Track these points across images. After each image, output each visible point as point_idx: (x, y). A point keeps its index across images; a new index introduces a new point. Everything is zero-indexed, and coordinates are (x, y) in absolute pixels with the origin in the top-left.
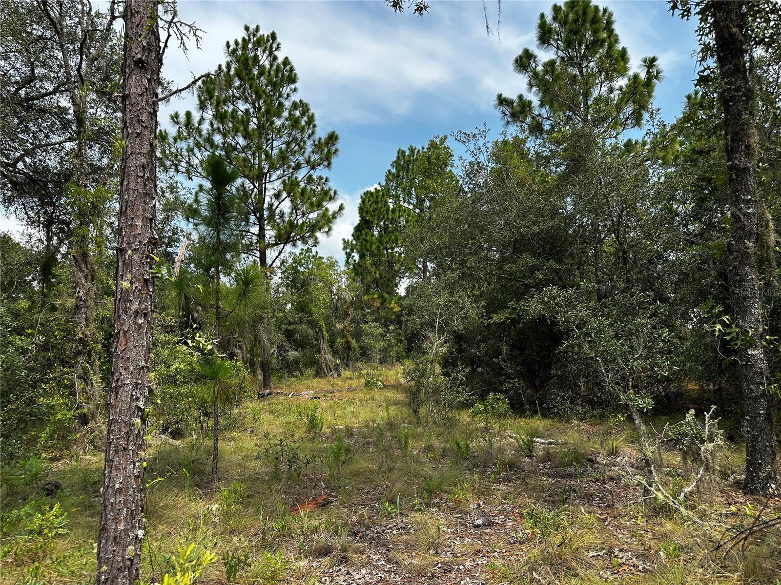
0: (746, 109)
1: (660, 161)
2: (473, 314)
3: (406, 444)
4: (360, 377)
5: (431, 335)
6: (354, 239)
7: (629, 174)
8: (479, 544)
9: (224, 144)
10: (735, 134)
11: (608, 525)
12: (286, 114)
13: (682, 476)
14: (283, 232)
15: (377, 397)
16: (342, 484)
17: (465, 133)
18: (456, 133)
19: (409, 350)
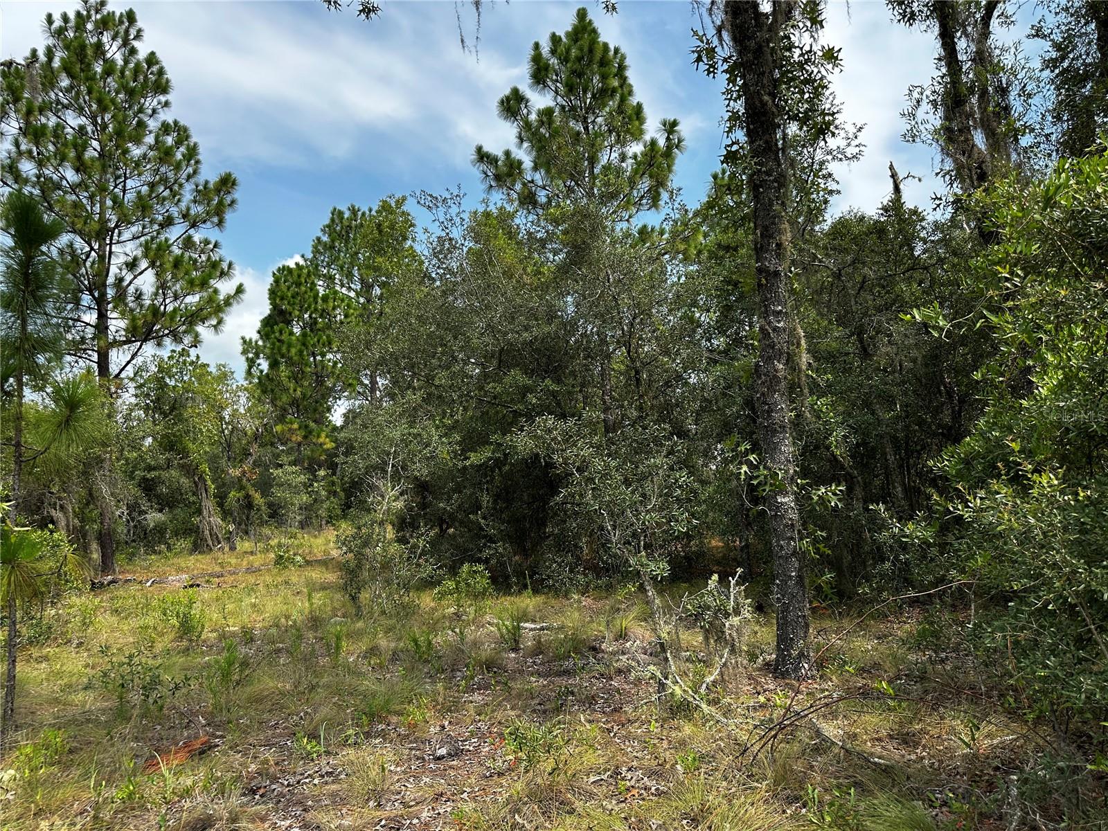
0: (778, 199)
1: (681, 256)
2: (444, 452)
3: (338, 648)
4: (266, 550)
5: (380, 483)
6: (261, 338)
7: (643, 270)
8: (442, 783)
9: (38, 177)
10: (766, 228)
11: (615, 736)
12: (150, 139)
13: (704, 662)
14: (140, 323)
15: (294, 579)
16: (233, 716)
17: (431, 196)
18: (418, 194)
19: (348, 506)
